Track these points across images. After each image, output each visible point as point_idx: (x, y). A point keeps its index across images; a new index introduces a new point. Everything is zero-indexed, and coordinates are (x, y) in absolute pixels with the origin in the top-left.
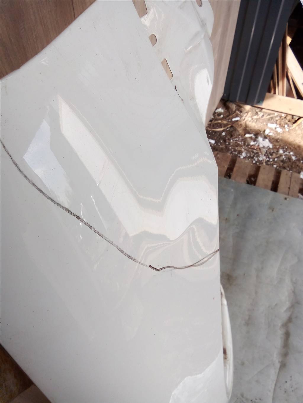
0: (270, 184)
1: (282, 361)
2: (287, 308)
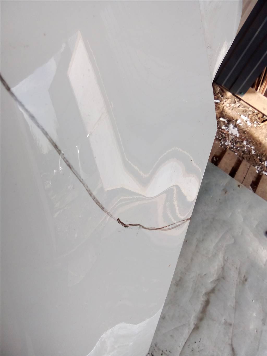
0: (230, 169)
1: (197, 323)
2: (213, 280)
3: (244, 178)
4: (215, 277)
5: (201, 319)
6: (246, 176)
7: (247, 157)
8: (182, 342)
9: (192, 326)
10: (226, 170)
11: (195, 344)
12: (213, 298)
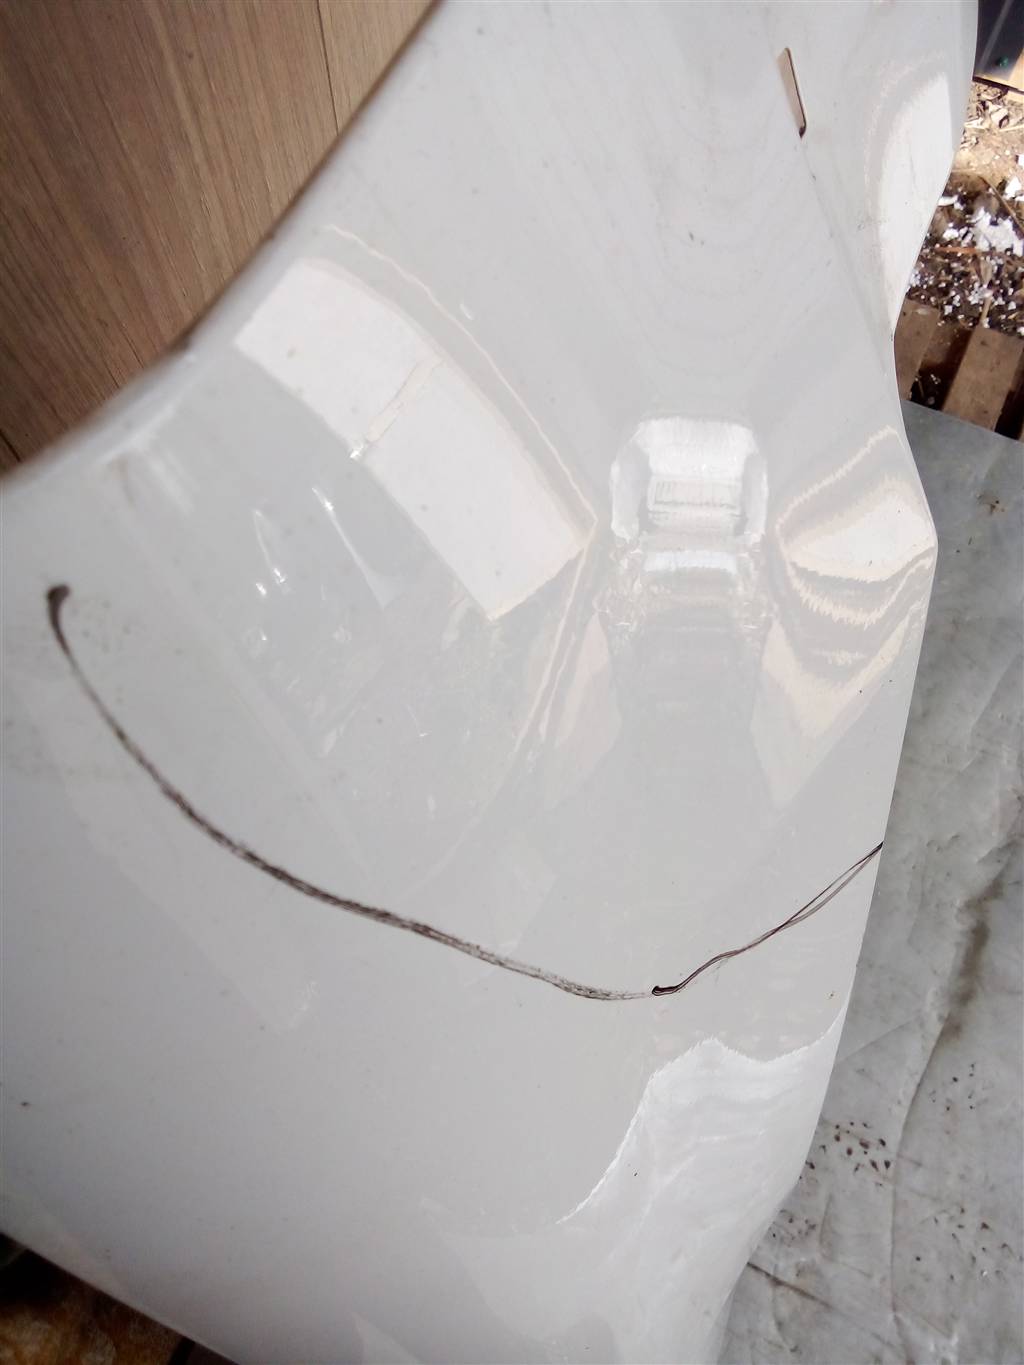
0: (996, 406)
1: (949, 1015)
2: (990, 853)
4: (996, 838)
5: (964, 998)
8: (905, 1087)
9: (935, 1028)
10: (979, 417)
11: (955, 1083)
12: (997, 913)
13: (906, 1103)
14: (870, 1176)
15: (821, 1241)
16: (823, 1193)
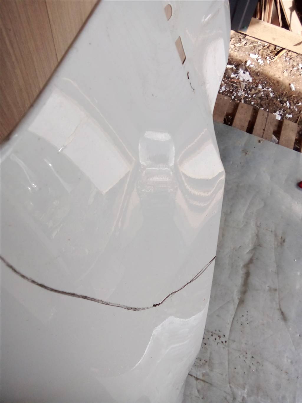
0: (246, 125)
1: (241, 297)
2: (250, 250)
3: (264, 130)
4: (251, 246)
5: (244, 292)
6: (265, 127)
7: (265, 102)
8: (229, 319)
9: (237, 301)
10: (242, 128)
11: (243, 317)
12: (252, 268)
13: (230, 324)
14: (221, 346)
15: (209, 366)
16: (209, 352)
